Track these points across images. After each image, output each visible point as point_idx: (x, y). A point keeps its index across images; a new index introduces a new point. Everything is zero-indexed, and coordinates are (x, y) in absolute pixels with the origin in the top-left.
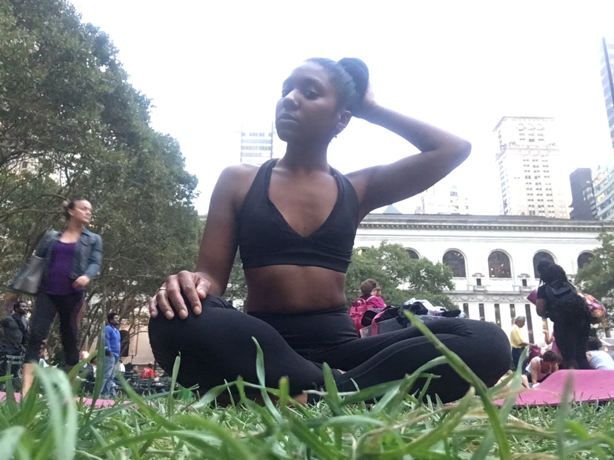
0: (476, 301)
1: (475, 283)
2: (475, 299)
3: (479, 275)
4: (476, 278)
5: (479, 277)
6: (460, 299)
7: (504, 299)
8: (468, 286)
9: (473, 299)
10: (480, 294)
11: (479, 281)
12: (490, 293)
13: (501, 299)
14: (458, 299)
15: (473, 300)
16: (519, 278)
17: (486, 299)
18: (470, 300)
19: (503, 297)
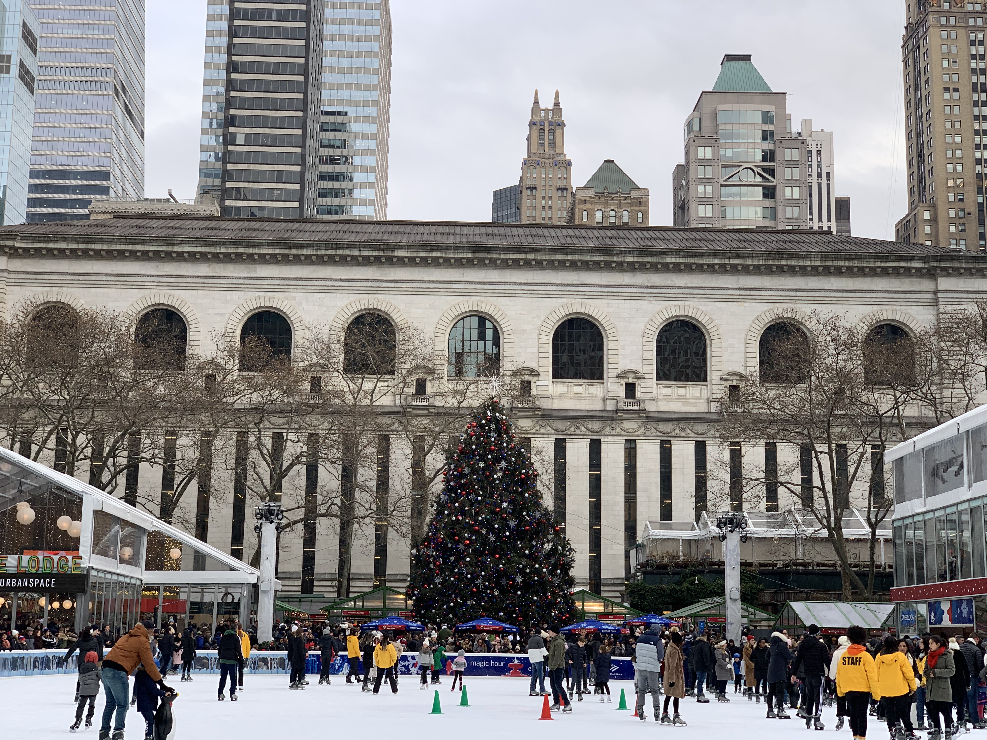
0: (619, 435)
1: (622, 393)
2: (618, 430)
3: (633, 375)
4: (623, 382)
5: (631, 381)
6: (584, 429)
7: (683, 430)
8: (604, 400)
9: (612, 428)
10: (630, 419)
11: (631, 389)
12: (652, 415)
13: (677, 431)
14: (578, 428)
15: (613, 432)
16: (723, 382)
17: (642, 430)
18: (608, 429)
19: (682, 425)
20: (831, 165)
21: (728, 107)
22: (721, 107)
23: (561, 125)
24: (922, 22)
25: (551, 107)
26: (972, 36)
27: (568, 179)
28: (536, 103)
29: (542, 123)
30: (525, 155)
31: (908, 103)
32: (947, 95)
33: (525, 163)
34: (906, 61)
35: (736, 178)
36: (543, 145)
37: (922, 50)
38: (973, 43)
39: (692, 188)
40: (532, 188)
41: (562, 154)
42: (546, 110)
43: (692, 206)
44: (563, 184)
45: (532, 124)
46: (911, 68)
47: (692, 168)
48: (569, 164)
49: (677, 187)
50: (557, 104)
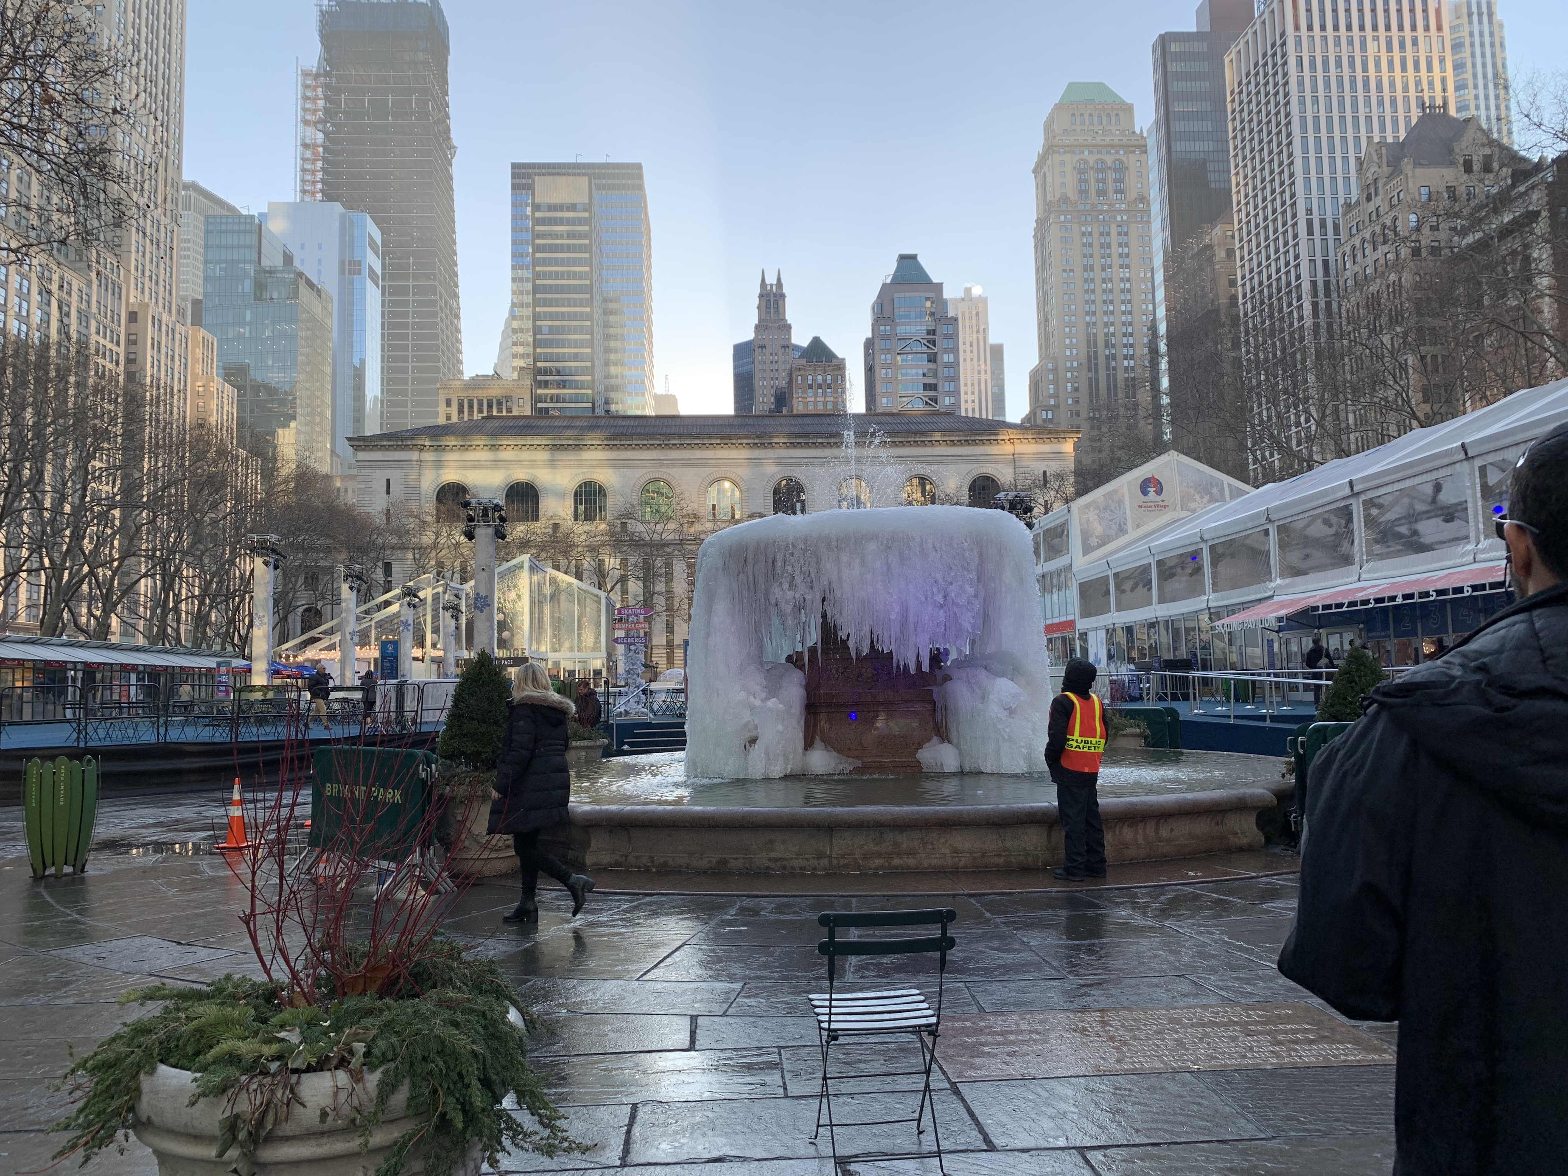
20: (986, 323)
21: (902, 295)
22: (896, 295)
23: (783, 296)
24: (1047, 219)
25: (775, 282)
26: (1083, 229)
27: (789, 339)
28: (763, 280)
29: (768, 295)
30: (756, 321)
31: (1038, 280)
32: (1065, 275)
33: (757, 327)
34: (1036, 247)
35: (908, 349)
36: (769, 313)
37: (1047, 240)
38: (1084, 234)
39: (877, 356)
40: (762, 347)
41: (784, 320)
42: (771, 285)
43: (877, 370)
44: (786, 343)
45: (761, 296)
46: (1039, 254)
47: (876, 341)
48: (789, 327)
49: (867, 355)
50: (779, 279)
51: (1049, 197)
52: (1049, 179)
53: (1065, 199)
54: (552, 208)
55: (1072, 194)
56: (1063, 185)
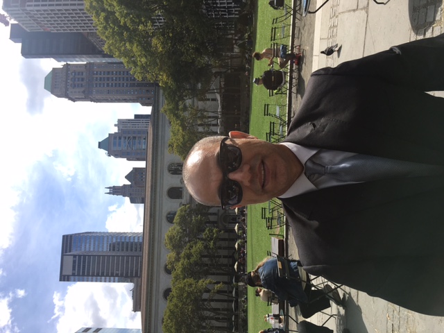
20: (126, 120)
21: (112, 148)
23: (114, 187)
27: (128, 186)
29: (113, 192)
30: (121, 196)
31: (111, 102)
32: (110, 93)
34: (100, 102)
36: (119, 191)
37: (98, 98)
38: (96, 86)
41: (122, 187)
45: (113, 194)
46: (103, 101)
47: (128, 157)
49: (132, 160)
50: (108, 188)
51: (83, 97)
52: (77, 97)
53: (84, 92)
54: (74, 269)
55: (83, 89)
56: (79, 92)
